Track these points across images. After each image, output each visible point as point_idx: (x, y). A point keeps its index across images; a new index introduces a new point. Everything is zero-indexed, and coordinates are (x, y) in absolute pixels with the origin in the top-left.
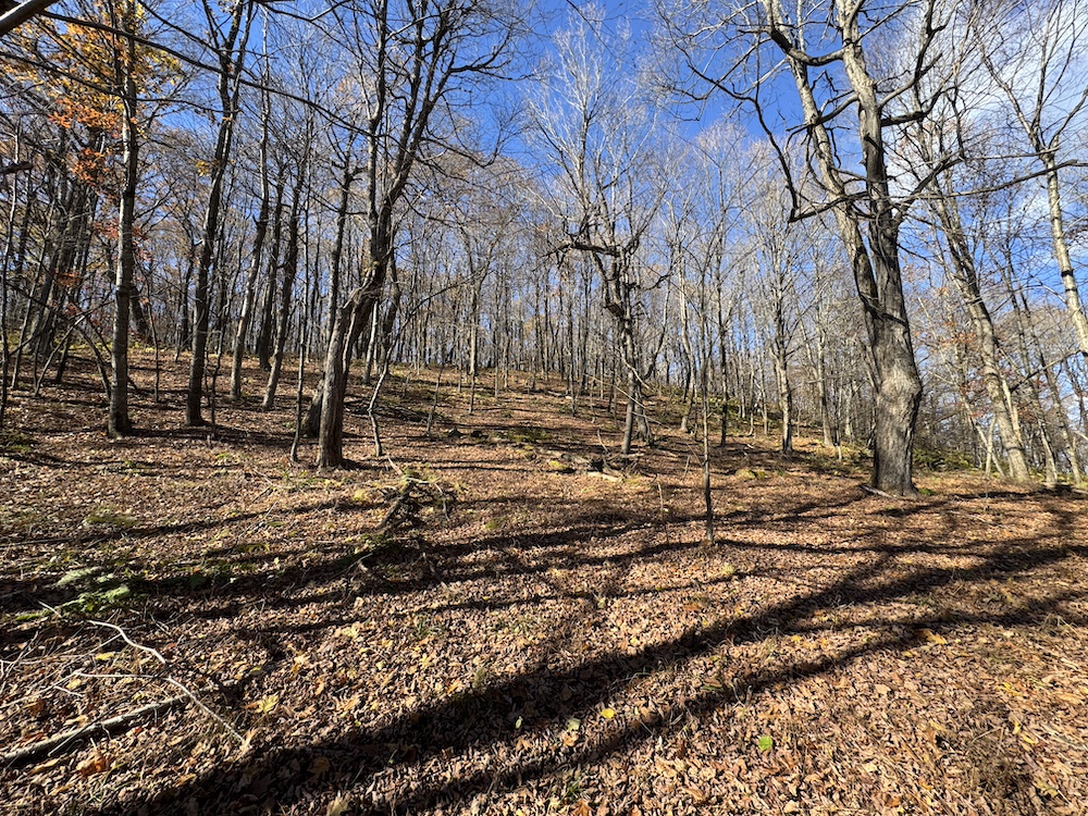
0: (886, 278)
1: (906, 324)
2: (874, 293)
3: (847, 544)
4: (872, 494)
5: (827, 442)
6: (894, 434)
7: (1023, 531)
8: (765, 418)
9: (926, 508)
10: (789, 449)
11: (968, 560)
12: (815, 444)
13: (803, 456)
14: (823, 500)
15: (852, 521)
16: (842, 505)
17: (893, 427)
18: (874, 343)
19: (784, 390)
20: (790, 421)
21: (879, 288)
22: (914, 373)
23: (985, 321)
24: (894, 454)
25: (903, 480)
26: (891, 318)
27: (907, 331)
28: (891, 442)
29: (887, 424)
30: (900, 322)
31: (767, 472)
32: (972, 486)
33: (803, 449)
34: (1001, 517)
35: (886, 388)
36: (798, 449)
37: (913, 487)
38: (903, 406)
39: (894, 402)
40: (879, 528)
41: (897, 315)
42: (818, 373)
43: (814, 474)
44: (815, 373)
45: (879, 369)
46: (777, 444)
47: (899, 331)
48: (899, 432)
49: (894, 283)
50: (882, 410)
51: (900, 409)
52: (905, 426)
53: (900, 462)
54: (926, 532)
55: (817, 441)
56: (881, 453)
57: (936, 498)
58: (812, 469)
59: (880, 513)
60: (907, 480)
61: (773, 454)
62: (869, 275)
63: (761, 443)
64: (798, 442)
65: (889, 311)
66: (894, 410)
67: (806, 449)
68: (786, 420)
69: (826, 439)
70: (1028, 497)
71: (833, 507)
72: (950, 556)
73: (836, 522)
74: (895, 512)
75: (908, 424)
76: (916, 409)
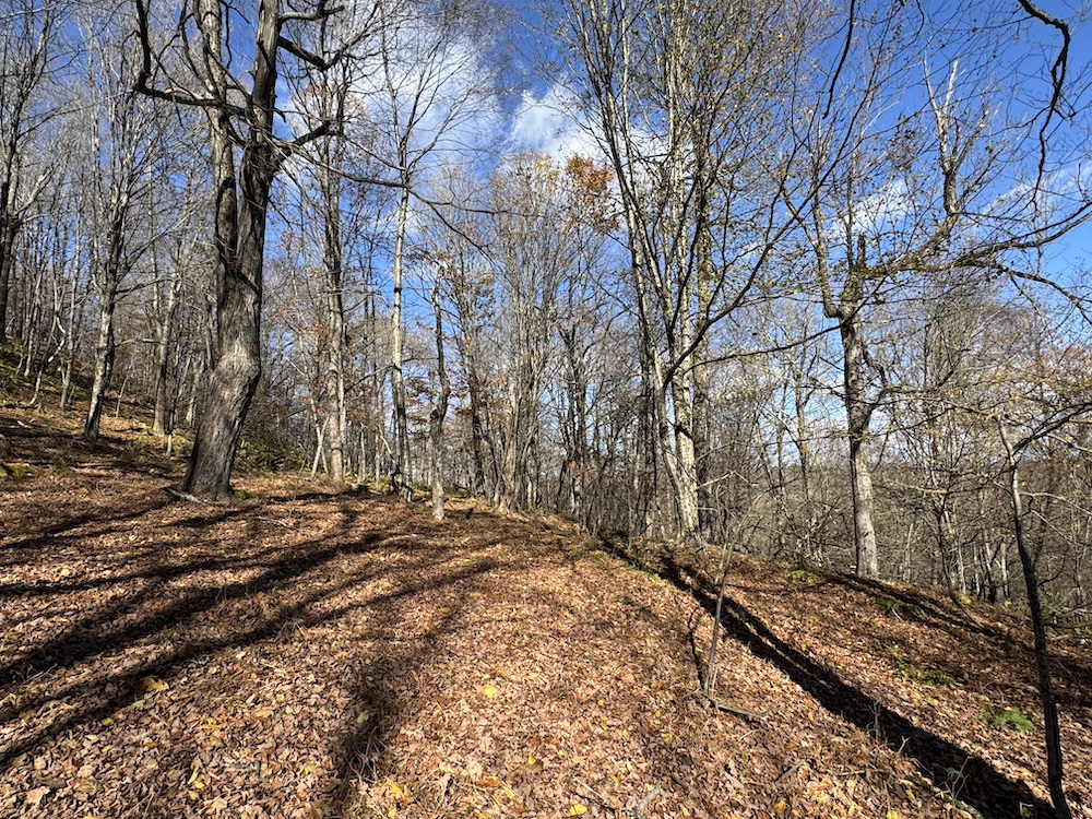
0: (249, 230)
1: (259, 293)
2: (233, 244)
3: (108, 572)
4: (177, 498)
5: (157, 428)
6: (221, 423)
7: (314, 533)
8: (66, 382)
9: (235, 513)
10: (92, 433)
11: (251, 573)
12: (139, 430)
13: (113, 446)
14: (105, 510)
15: (131, 538)
16: (134, 516)
17: (222, 413)
18: (222, 305)
19: (102, 343)
20: (102, 392)
21: (240, 239)
22: (256, 351)
23: (339, 316)
24: (216, 448)
25: (220, 481)
26: (245, 279)
27: (259, 301)
28: (216, 433)
29: (216, 410)
30: (253, 288)
31: (34, 468)
32: (293, 488)
33: (117, 435)
34: (301, 520)
35: (223, 364)
36: (110, 434)
37: (230, 490)
38: (237, 390)
39: (228, 383)
40: (167, 544)
41: (252, 278)
42: (162, 331)
43: (117, 472)
44: (159, 330)
45: (220, 340)
46: (75, 425)
47: (250, 299)
48: (227, 421)
49: (256, 239)
50: (214, 391)
51: (232, 394)
52: (234, 414)
53: (221, 457)
54: (223, 543)
55: (144, 426)
56: (202, 446)
57: (250, 502)
58: (116, 465)
59: (177, 524)
60: (224, 481)
61: (62, 438)
62: (232, 217)
63: (46, 421)
64: (111, 424)
65: (244, 271)
66: (226, 394)
67: (123, 436)
68: (96, 390)
69: (156, 423)
70: (333, 498)
71: (120, 518)
72: (235, 570)
73: (109, 541)
74: (198, 523)
75: (238, 413)
76: (250, 395)
